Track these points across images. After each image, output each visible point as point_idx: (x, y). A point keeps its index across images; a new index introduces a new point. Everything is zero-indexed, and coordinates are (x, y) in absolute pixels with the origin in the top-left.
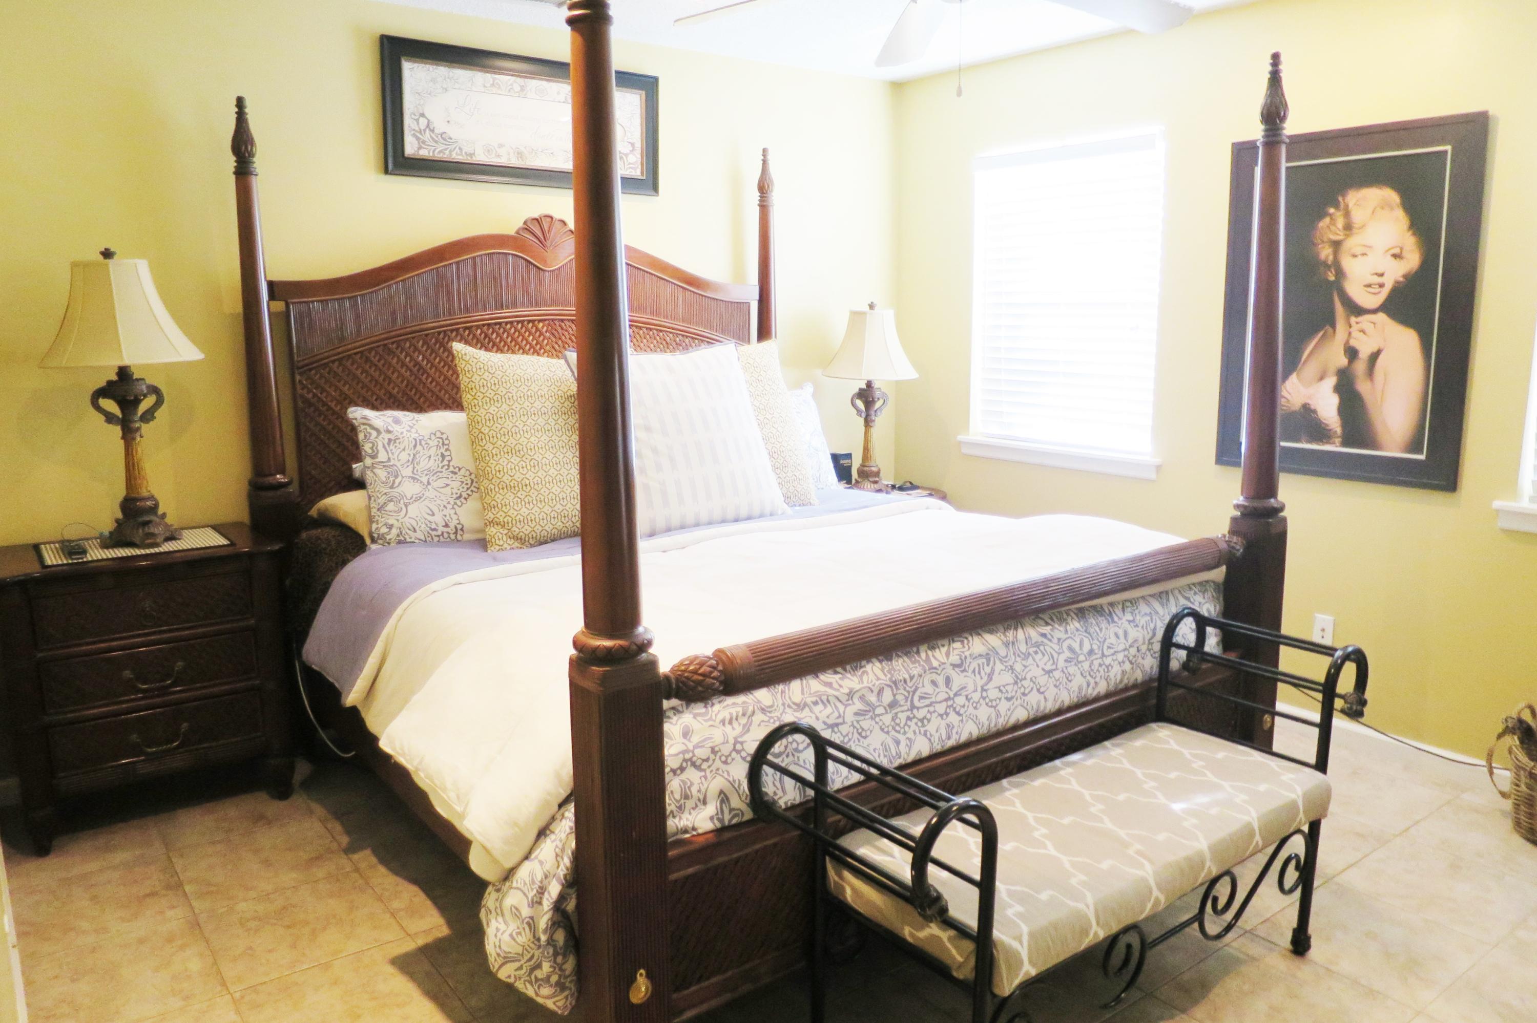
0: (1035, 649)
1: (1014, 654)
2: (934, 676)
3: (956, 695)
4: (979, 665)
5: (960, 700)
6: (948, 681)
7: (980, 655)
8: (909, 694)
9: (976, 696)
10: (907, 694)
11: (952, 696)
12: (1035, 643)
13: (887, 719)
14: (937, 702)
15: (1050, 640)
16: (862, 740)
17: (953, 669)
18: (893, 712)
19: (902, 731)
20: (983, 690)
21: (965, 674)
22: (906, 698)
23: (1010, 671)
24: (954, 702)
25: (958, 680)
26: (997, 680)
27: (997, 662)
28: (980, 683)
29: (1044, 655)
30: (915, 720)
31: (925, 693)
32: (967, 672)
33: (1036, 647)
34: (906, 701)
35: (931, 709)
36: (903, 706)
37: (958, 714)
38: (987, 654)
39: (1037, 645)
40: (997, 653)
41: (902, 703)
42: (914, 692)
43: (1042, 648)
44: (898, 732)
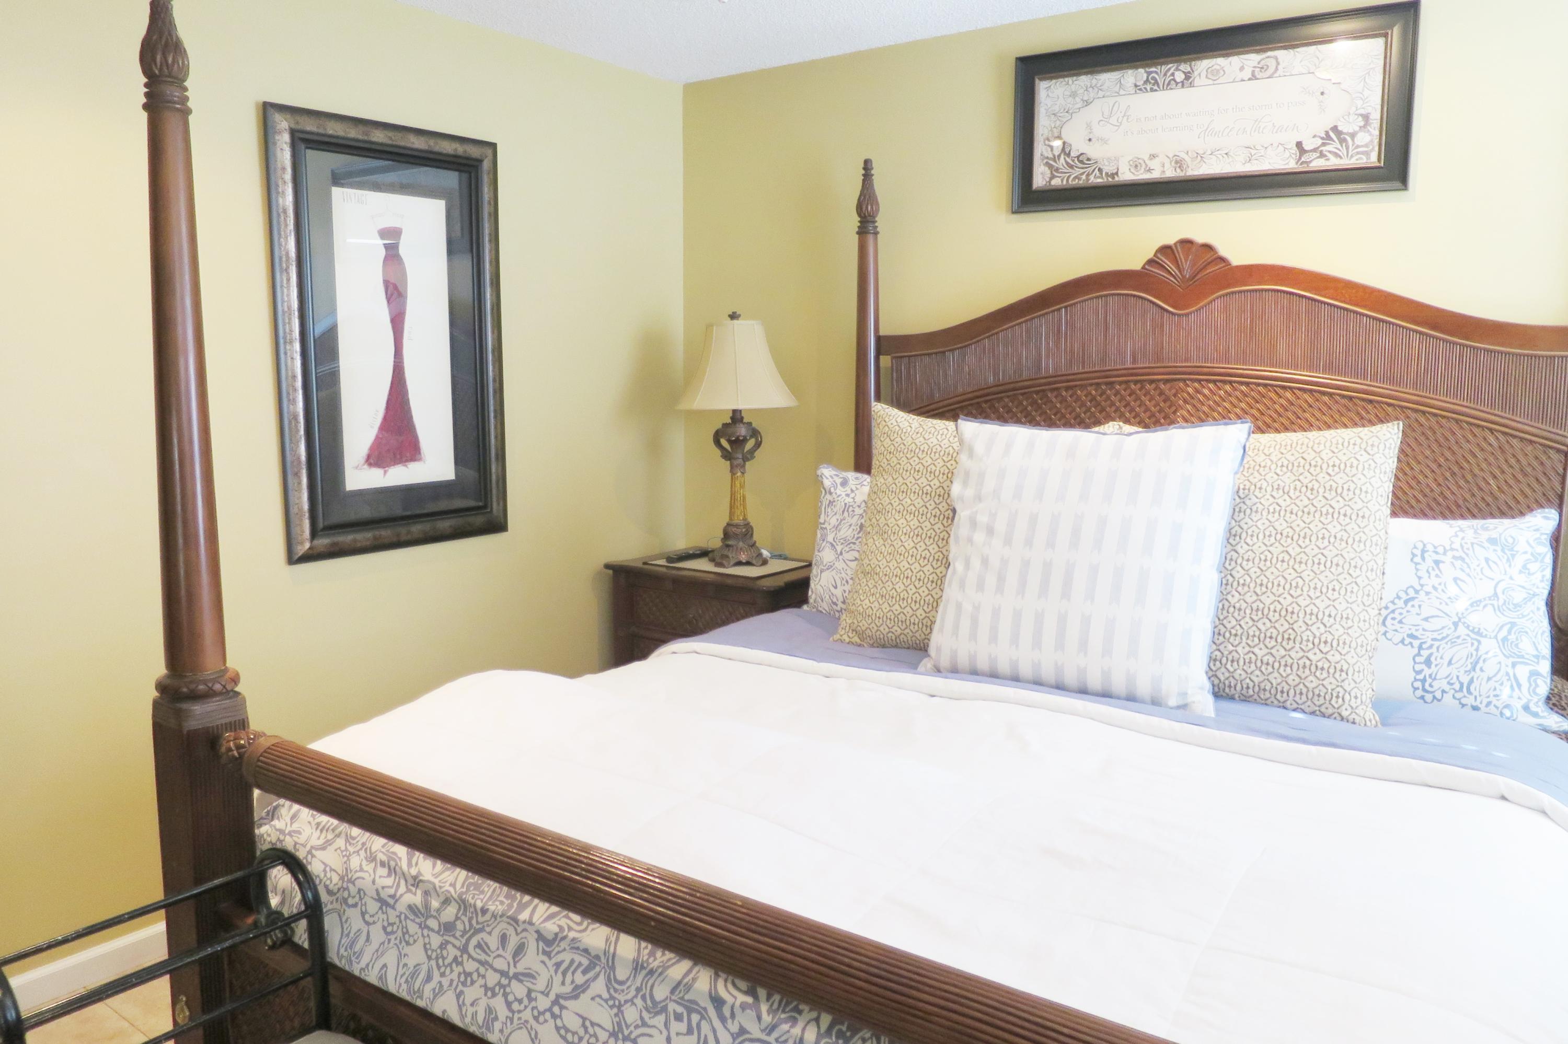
0: (680, 1009)
1: (638, 990)
2: (511, 932)
3: (516, 976)
4: (572, 961)
5: (518, 990)
6: (520, 950)
7: (586, 951)
8: (470, 929)
9: (543, 1003)
10: (467, 928)
11: (511, 974)
12: (690, 1001)
13: (436, 940)
14: (491, 967)
15: (723, 1019)
16: (403, 943)
17: (537, 940)
18: (445, 937)
19: (442, 969)
20: (556, 1002)
21: (545, 958)
22: (465, 932)
23: (615, 1010)
24: (509, 985)
25: (532, 960)
26: (583, 1005)
27: (601, 981)
28: (557, 989)
29: (690, 1031)
30: (460, 969)
31: (486, 944)
32: (550, 958)
33: (686, 1007)
34: (462, 936)
35: (482, 970)
36: (456, 938)
37: (509, 1005)
38: (597, 957)
39: (691, 1007)
40: (613, 968)
41: (458, 934)
42: (477, 931)
43: (695, 1018)
44: (439, 967)
